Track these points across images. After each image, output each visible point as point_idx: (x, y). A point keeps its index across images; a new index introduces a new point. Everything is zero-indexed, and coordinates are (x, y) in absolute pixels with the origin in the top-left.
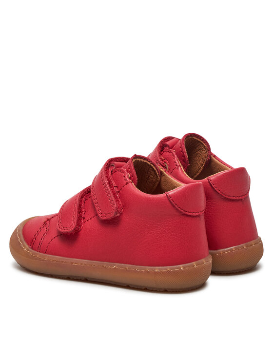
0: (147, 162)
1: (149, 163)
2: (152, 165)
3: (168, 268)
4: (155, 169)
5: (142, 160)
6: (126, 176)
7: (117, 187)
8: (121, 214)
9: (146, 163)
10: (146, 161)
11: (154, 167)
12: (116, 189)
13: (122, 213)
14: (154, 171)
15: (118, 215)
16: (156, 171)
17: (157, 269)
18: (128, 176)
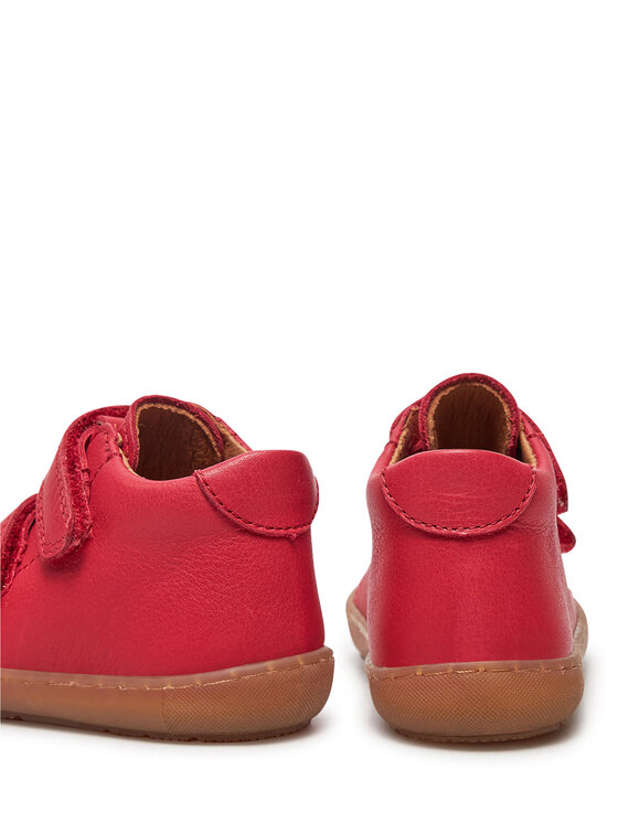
0: (188, 414)
1: (191, 417)
2: (200, 423)
3: (198, 678)
4: (207, 433)
5: (173, 409)
6: (112, 441)
7: (87, 470)
8: (86, 542)
9: (183, 416)
10: (183, 412)
11: (204, 428)
12: (84, 477)
13: (89, 540)
14: (206, 437)
15: (77, 543)
16: (211, 437)
17: (169, 683)
18: (116, 439)
